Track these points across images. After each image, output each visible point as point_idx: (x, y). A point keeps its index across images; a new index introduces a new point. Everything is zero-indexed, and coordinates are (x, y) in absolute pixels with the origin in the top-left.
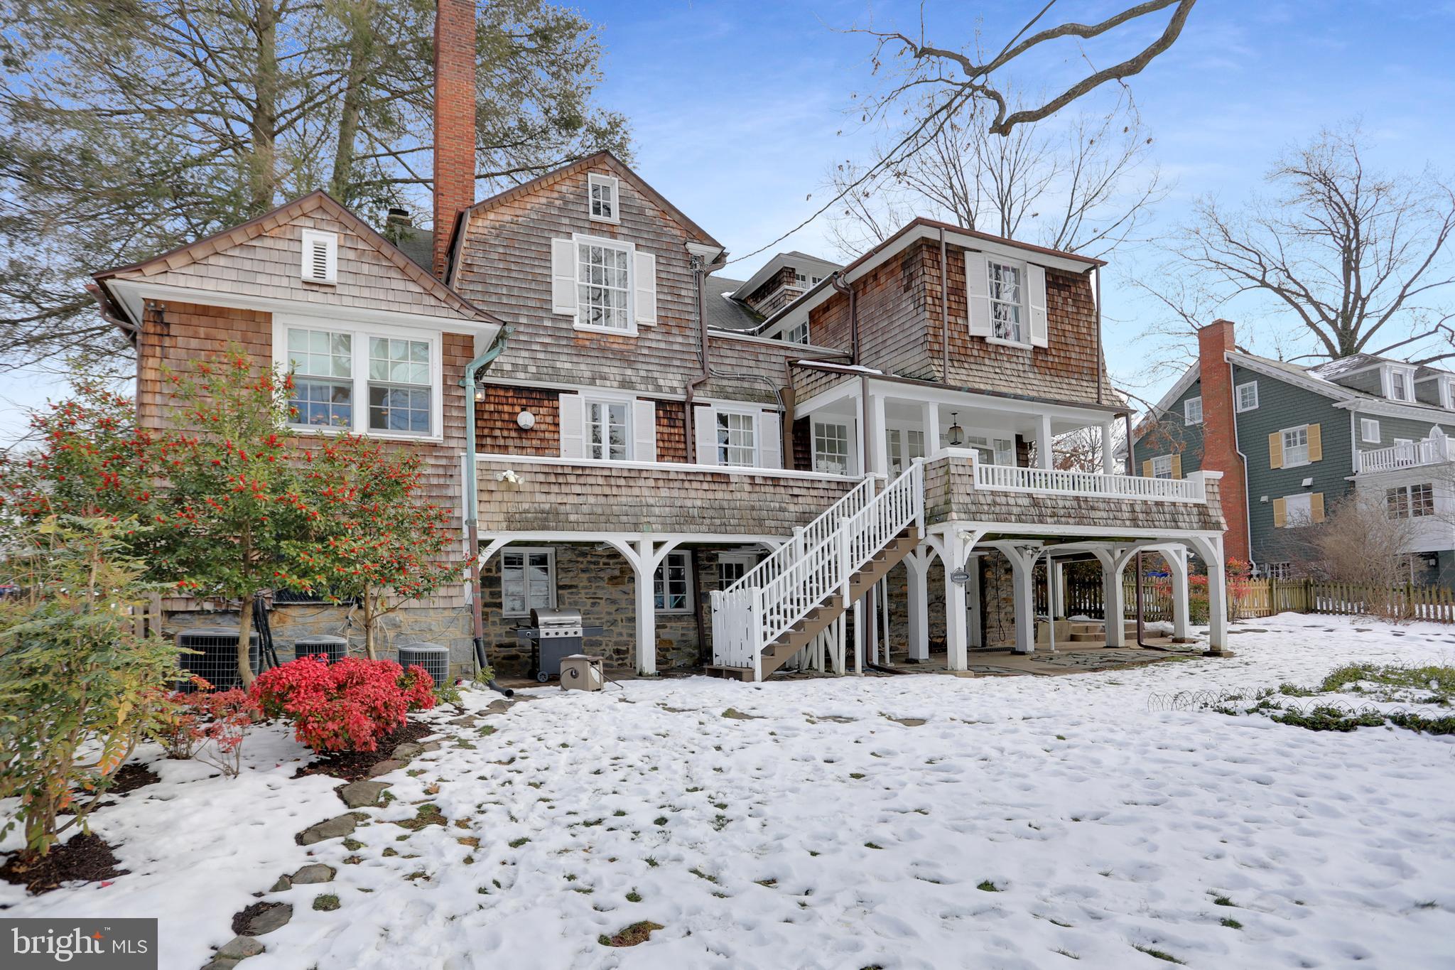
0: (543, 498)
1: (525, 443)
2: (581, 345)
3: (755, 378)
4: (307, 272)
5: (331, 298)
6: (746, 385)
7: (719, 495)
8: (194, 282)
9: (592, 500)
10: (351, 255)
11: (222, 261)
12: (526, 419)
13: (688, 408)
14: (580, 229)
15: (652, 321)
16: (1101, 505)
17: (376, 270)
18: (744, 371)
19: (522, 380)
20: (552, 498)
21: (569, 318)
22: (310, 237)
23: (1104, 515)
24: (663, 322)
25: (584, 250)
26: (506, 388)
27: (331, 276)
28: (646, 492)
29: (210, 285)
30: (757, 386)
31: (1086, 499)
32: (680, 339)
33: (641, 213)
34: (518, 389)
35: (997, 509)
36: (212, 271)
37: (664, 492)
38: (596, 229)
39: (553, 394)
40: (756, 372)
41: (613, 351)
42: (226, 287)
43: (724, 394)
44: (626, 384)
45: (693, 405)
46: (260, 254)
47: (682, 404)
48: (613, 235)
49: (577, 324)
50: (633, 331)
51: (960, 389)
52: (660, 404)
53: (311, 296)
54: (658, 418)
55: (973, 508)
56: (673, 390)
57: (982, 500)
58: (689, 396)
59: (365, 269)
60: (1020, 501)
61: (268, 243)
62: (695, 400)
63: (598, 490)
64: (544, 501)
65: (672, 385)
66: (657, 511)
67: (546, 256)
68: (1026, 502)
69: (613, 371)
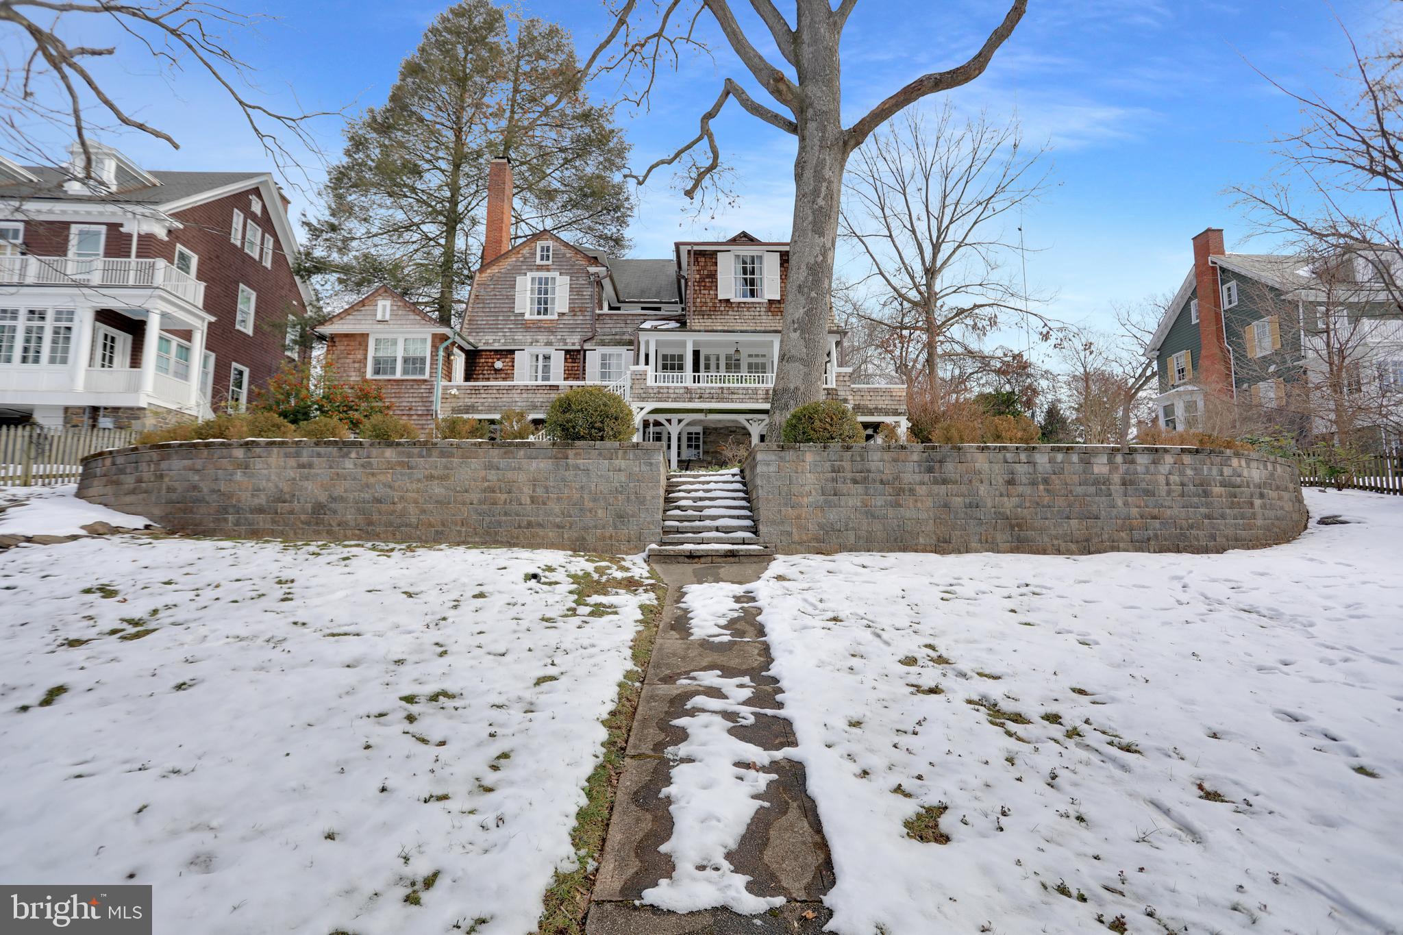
0: (467, 400)
1: (498, 376)
2: (527, 326)
3: (624, 333)
4: (379, 317)
5: (386, 326)
6: (617, 337)
7: (552, 396)
8: (340, 327)
9: (490, 400)
10: (395, 308)
11: (351, 317)
12: (499, 365)
13: (582, 353)
14: (531, 270)
15: (566, 310)
16: (741, 392)
17: (404, 313)
18: (618, 330)
19: (497, 346)
20: (472, 400)
21: (523, 315)
22: (381, 303)
23: (741, 396)
24: (572, 310)
25: (533, 279)
26: (490, 351)
27: (387, 317)
28: (515, 396)
29: (345, 327)
30: (624, 337)
31: (729, 388)
32: (581, 318)
33: (564, 255)
34: (496, 351)
35: (660, 396)
36: (348, 321)
37: (525, 395)
38: (540, 268)
39: (512, 352)
40: (625, 330)
41: (545, 328)
42: (350, 326)
43: (603, 343)
44: (549, 344)
45: (585, 351)
46: (363, 313)
47: (578, 351)
48: (548, 270)
49: (527, 316)
50: (556, 317)
51: (699, 331)
52: (567, 352)
53: (379, 326)
54: (566, 359)
55: (644, 395)
56: (573, 344)
57: (651, 391)
58: (582, 347)
59: (400, 312)
60: (677, 391)
61: (367, 308)
62: (585, 348)
63: (493, 396)
64: (469, 401)
65: (574, 342)
66: (519, 404)
67: (513, 287)
68: (682, 391)
69: (542, 338)
